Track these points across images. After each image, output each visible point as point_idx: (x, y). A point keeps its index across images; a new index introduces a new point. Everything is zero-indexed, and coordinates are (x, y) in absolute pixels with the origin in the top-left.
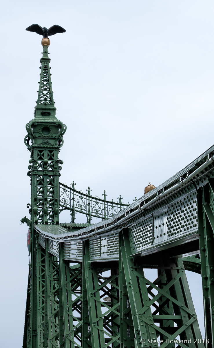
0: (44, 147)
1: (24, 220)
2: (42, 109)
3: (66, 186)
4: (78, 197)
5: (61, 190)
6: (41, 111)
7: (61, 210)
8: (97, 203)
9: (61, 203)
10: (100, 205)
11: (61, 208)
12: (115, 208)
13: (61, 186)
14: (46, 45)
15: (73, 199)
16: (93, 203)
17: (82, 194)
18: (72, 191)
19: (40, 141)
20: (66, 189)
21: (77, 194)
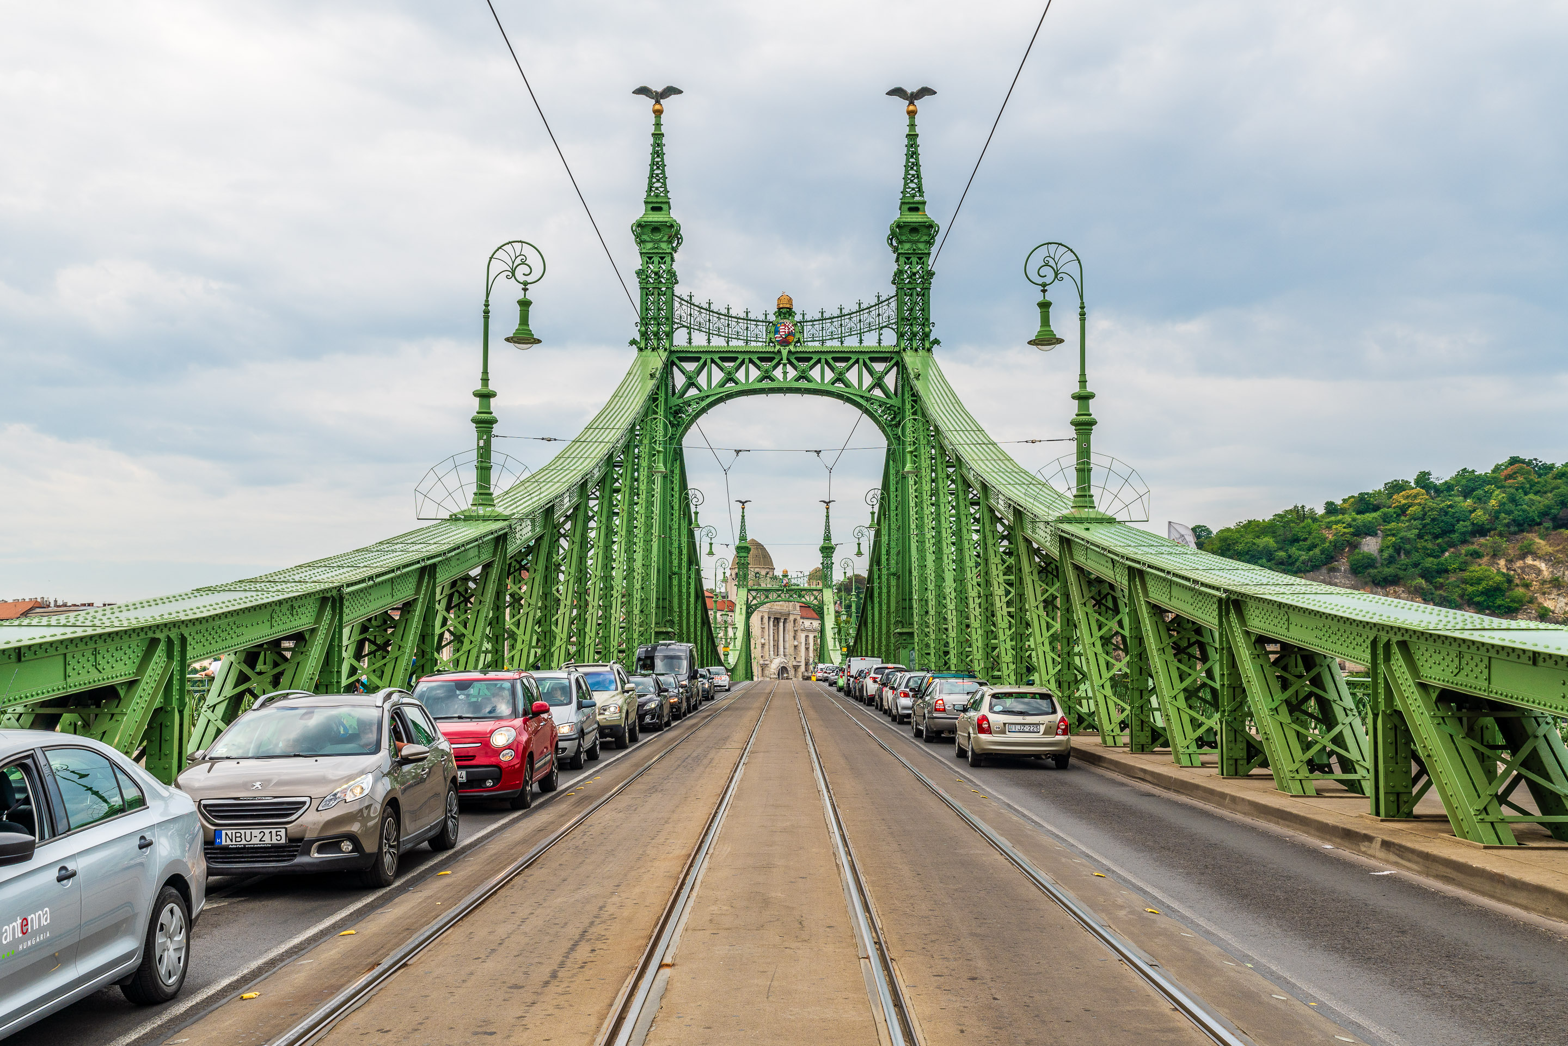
0: (653, 253)
1: (633, 342)
2: (652, 203)
3: (682, 299)
4: (696, 312)
5: (676, 305)
6: (651, 206)
7: (676, 329)
8: (719, 319)
9: (676, 320)
10: (722, 320)
11: (676, 326)
12: (740, 324)
13: (676, 298)
14: (658, 113)
15: (691, 315)
16: (715, 318)
17: (701, 308)
18: (689, 305)
19: (650, 245)
20: (683, 302)
21: (696, 308)
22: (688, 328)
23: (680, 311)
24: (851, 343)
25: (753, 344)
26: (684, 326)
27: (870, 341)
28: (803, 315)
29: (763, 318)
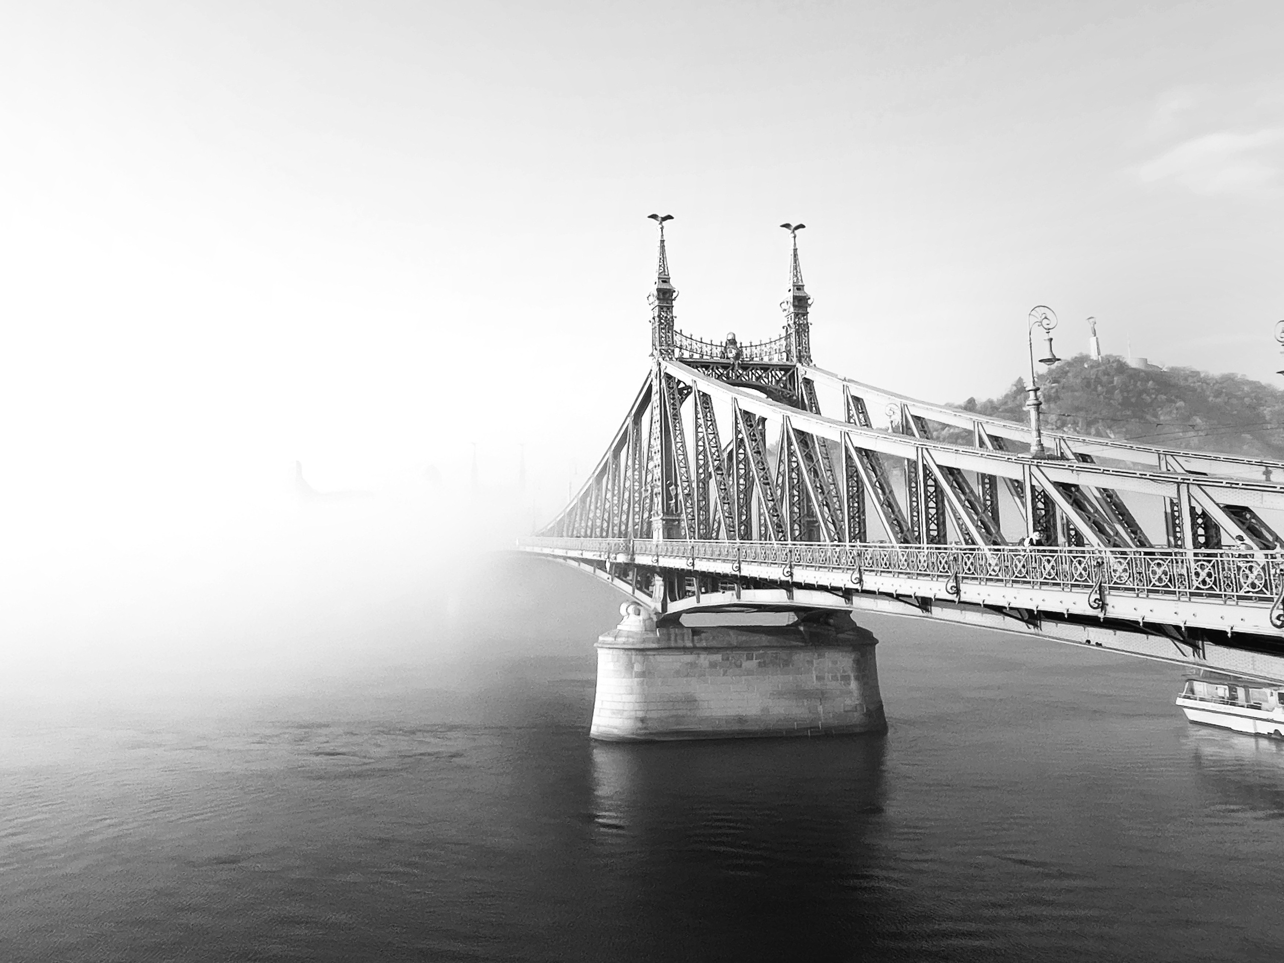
0: (664, 306)
2: (662, 278)
3: (678, 333)
4: (685, 340)
5: (676, 336)
6: (661, 280)
8: (696, 344)
9: (674, 344)
10: (698, 345)
12: (708, 347)
13: (676, 333)
14: (662, 230)
15: (682, 340)
16: (694, 343)
17: (687, 337)
18: (681, 336)
19: (662, 301)
21: (684, 337)
22: (681, 348)
23: (677, 338)
24: (766, 360)
25: (715, 358)
26: (677, 347)
27: (775, 360)
28: (741, 343)
29: (720, 345)
